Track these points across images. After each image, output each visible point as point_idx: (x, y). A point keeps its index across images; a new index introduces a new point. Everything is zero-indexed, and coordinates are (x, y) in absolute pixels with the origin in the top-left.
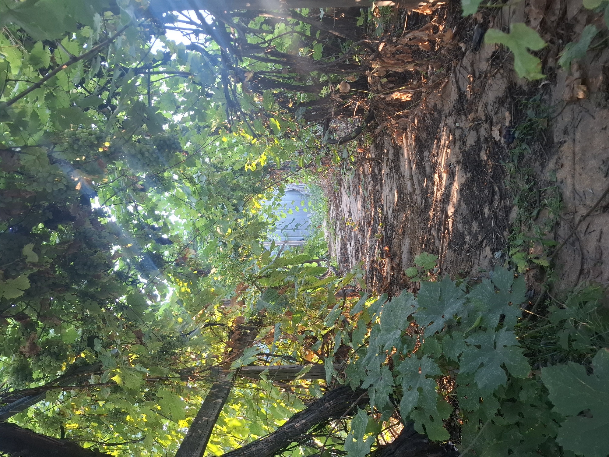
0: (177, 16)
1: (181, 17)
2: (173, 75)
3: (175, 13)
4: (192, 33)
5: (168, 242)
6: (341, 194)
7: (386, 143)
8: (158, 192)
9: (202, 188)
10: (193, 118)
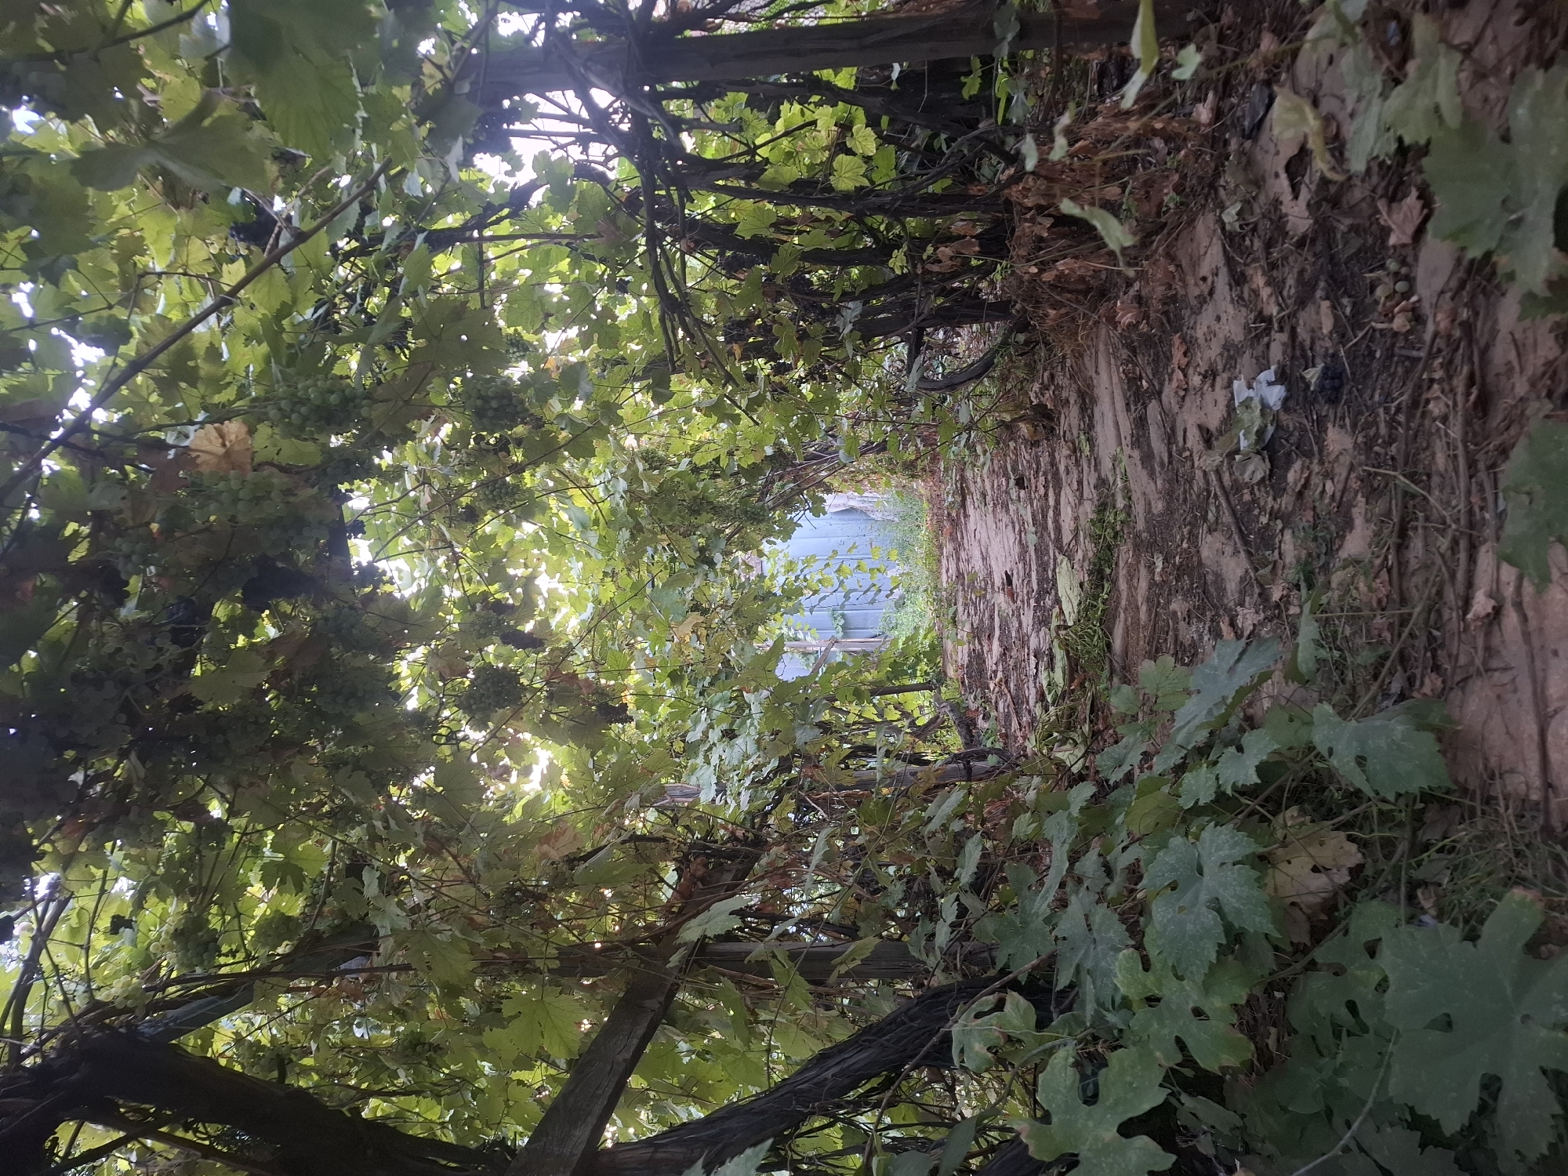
0: (537, 105)
1: (545, 107)
2: (536, 241)
3: (531, 98)
4: (573, 143)
5: (532, 642)
6: (966, 516)
8: (508, 522)
9: (614, 511)
10: (585, 341)
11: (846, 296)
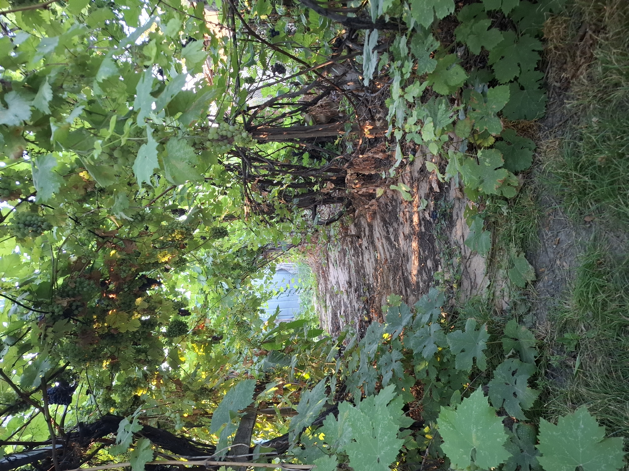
5: (187, 313)
6: (329, 268)
7: (363, 223)
11: (295, 196)
